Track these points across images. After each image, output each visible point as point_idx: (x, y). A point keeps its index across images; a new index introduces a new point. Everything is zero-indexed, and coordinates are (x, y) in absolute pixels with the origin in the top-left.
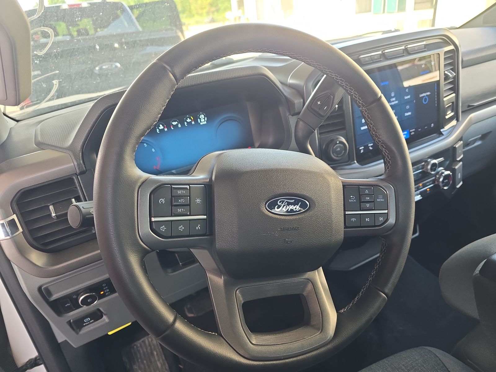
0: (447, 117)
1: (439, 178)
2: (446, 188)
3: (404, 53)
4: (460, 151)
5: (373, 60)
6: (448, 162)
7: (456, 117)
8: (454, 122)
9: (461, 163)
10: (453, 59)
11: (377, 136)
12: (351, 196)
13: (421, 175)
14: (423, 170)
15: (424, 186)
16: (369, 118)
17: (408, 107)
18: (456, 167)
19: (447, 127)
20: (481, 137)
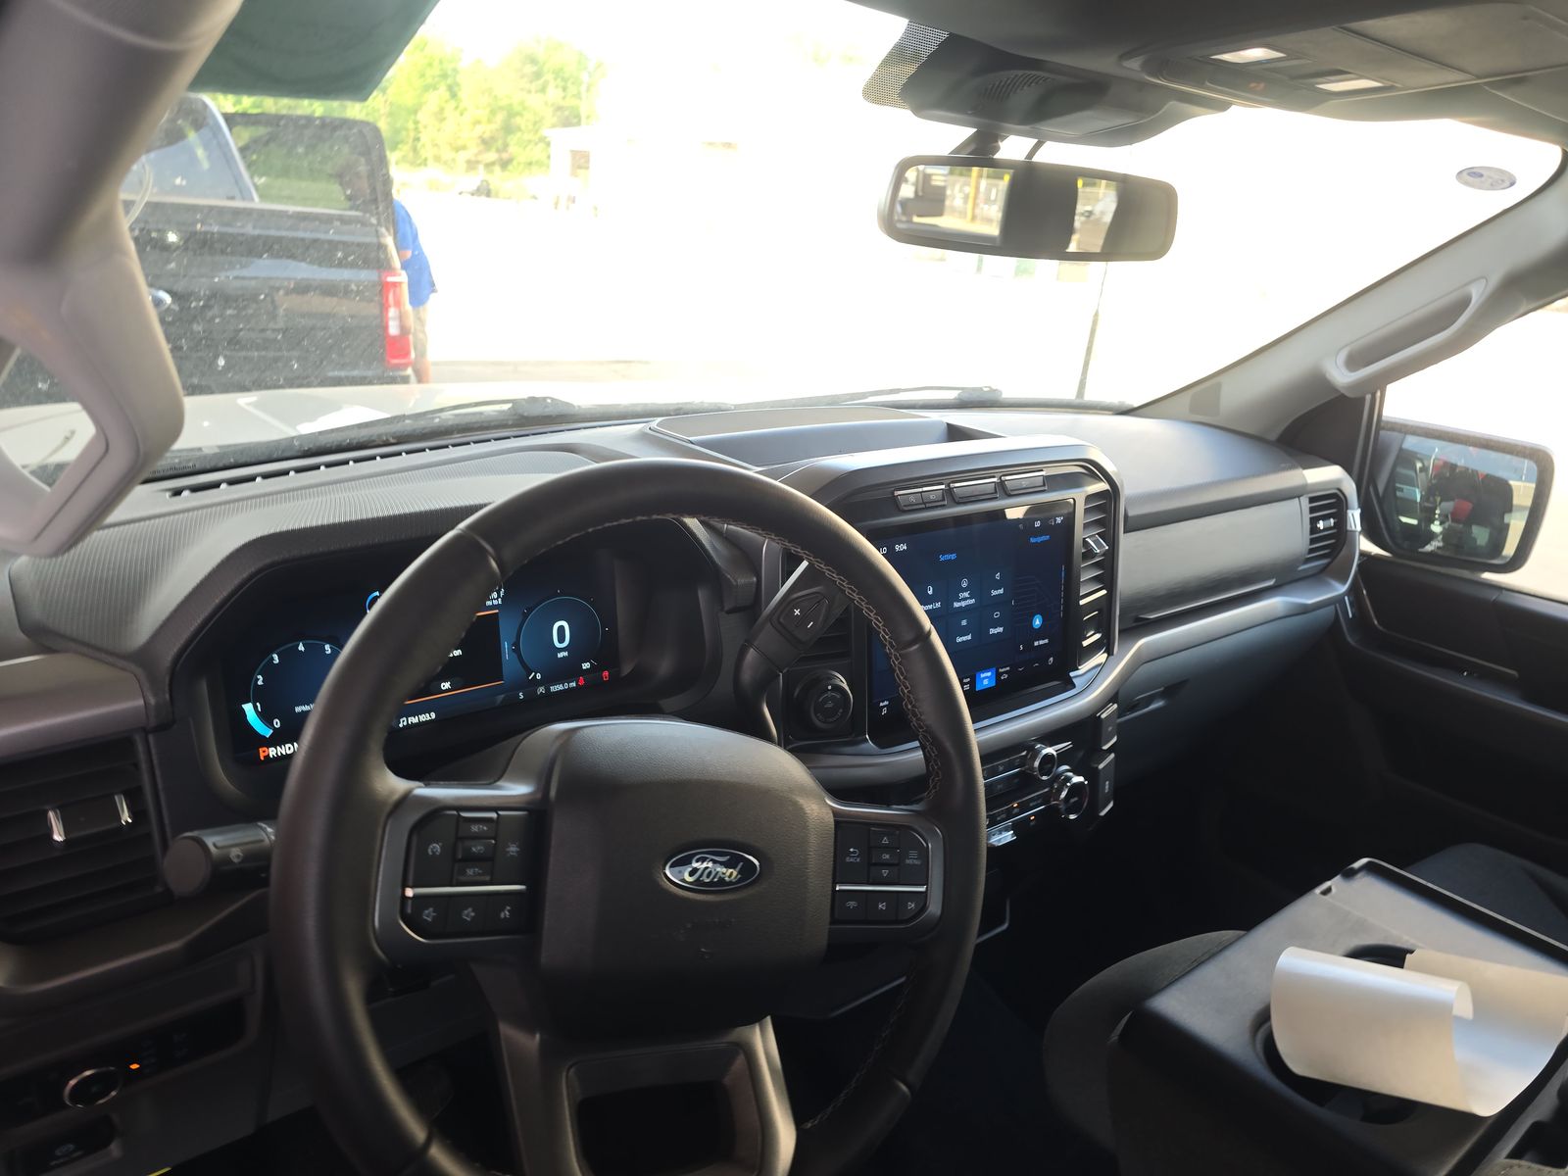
0: (1085, 643)
1: (1060, 791)
2: (1072, 817)
3: (996, 492)
4: (1110, 729)
5: (924, 503)
6: (1080, 754)
7: (1105, 644)
8: (1101, 658)
9: (1112, 756)
10: (1104, 512)
11: (915, 715)
12: (852, 850)
13: (1016, 781)
14: (1023, 769)
15: (1024, 808)
16: (902, 674)
17: (997, 615)
18: (1101, 766)
19: (1084, 668)
20: (1163, 692)
